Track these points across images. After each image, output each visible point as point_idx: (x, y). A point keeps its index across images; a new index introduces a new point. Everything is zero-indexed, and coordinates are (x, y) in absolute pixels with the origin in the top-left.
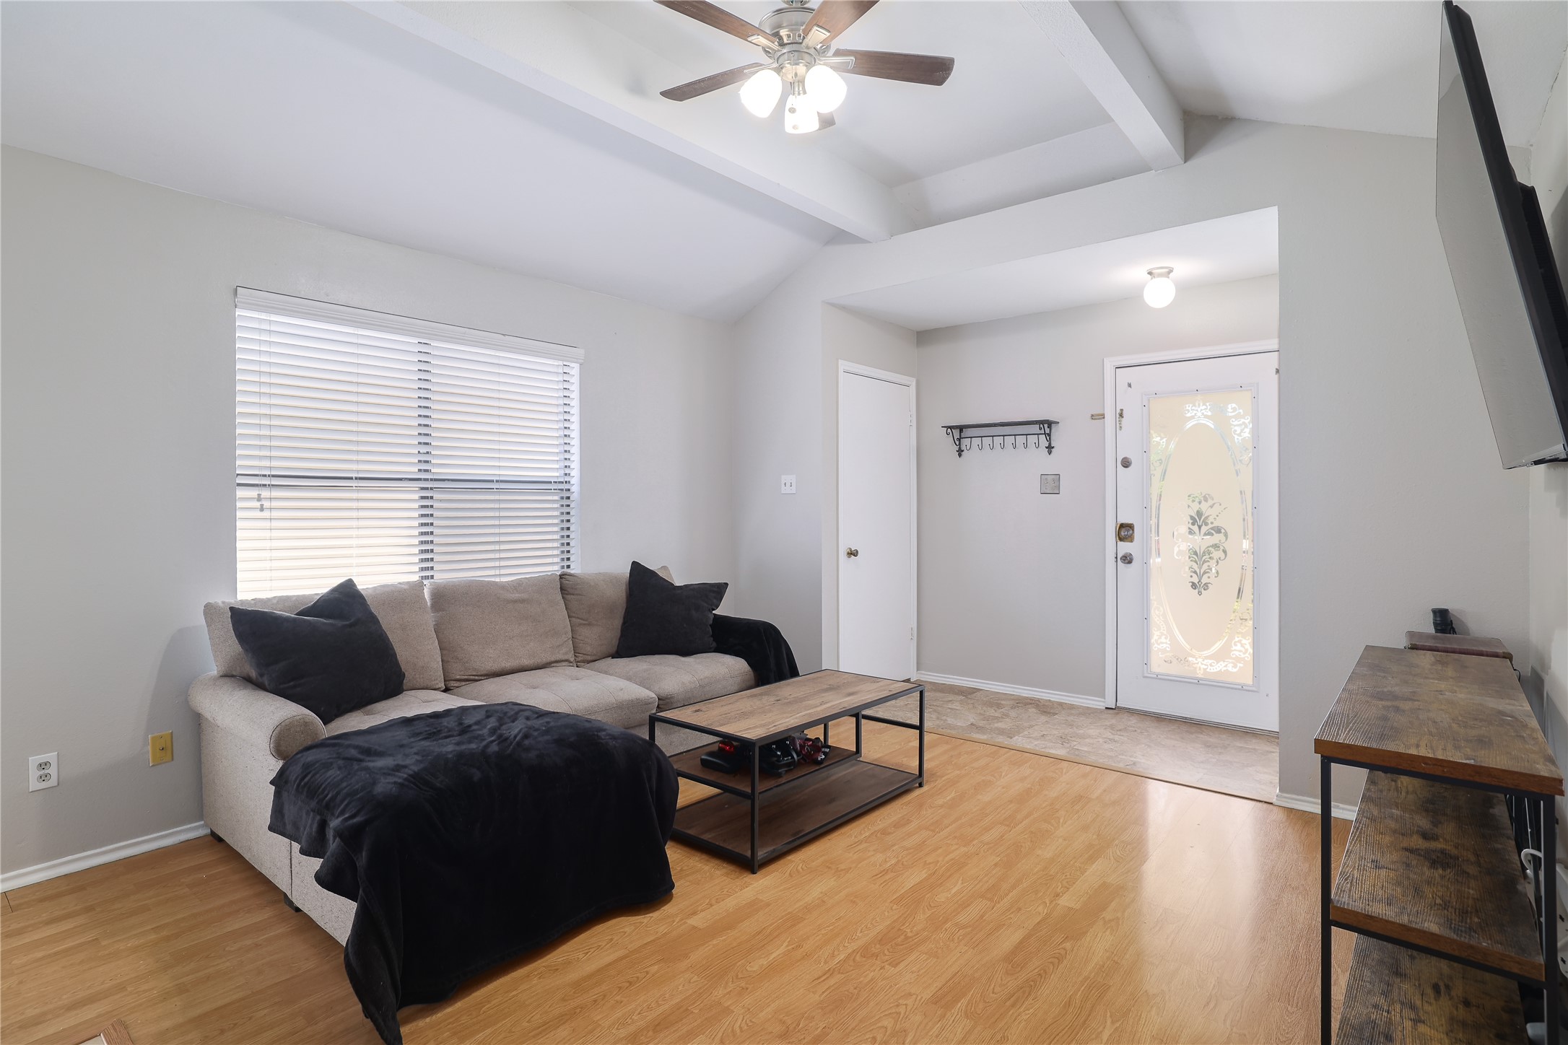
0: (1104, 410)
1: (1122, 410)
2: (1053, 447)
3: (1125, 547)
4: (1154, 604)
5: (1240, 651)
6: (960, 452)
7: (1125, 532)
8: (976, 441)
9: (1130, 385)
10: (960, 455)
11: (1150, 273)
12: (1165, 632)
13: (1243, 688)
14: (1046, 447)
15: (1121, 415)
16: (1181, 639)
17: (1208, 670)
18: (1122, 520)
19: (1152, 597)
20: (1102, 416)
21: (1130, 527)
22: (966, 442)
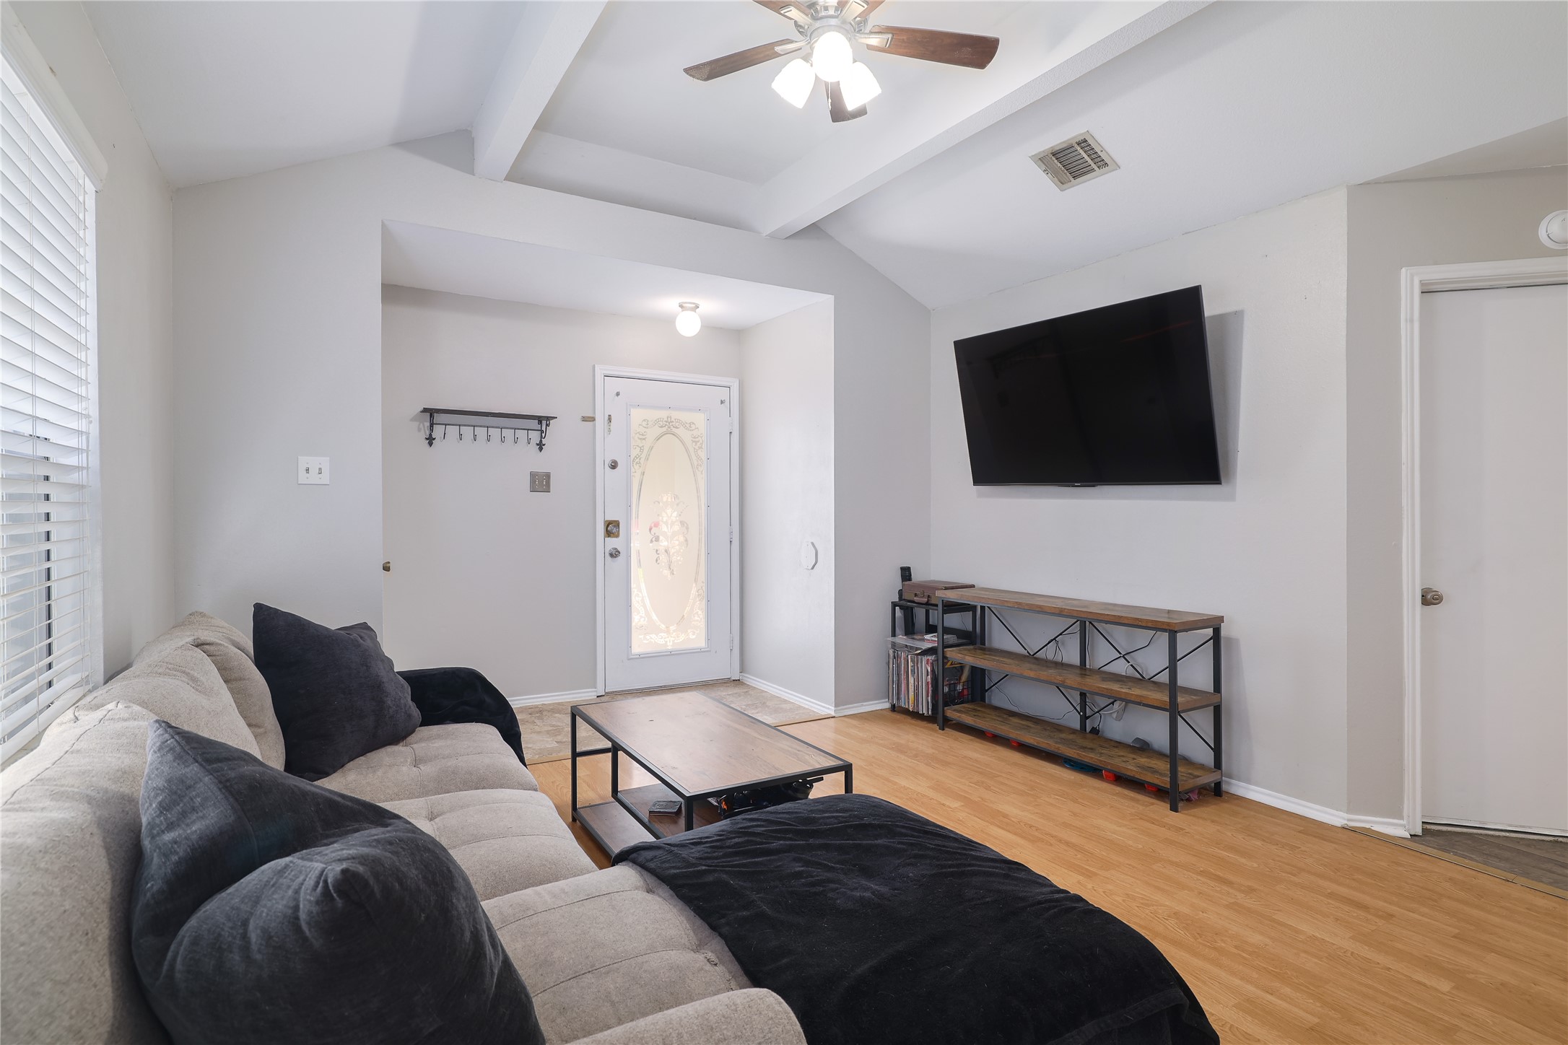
0: (595, 413)
1: (610, 416)
2: (544, 445)
3: (612, 543)
4: (634, 591)
5: (697, 621)
6: (430, 440)
7: (612, 528)
8: (452, 431)
9: (618, 394)
10: (431, 444)
11: (681, 306)
12: (643, 615)
13: (700, 651)
14: (538, 445)
15: (610, 420)
16: (655, 617)
17: (676, 641)
18: (609, 518)
19: (633, 586)
20: (593, 419)
21: (617, 524)
22: (438, 431)
